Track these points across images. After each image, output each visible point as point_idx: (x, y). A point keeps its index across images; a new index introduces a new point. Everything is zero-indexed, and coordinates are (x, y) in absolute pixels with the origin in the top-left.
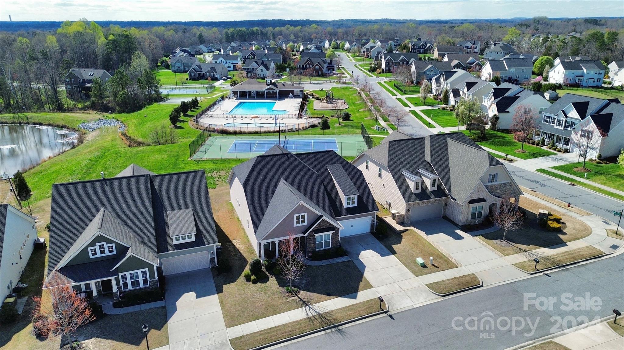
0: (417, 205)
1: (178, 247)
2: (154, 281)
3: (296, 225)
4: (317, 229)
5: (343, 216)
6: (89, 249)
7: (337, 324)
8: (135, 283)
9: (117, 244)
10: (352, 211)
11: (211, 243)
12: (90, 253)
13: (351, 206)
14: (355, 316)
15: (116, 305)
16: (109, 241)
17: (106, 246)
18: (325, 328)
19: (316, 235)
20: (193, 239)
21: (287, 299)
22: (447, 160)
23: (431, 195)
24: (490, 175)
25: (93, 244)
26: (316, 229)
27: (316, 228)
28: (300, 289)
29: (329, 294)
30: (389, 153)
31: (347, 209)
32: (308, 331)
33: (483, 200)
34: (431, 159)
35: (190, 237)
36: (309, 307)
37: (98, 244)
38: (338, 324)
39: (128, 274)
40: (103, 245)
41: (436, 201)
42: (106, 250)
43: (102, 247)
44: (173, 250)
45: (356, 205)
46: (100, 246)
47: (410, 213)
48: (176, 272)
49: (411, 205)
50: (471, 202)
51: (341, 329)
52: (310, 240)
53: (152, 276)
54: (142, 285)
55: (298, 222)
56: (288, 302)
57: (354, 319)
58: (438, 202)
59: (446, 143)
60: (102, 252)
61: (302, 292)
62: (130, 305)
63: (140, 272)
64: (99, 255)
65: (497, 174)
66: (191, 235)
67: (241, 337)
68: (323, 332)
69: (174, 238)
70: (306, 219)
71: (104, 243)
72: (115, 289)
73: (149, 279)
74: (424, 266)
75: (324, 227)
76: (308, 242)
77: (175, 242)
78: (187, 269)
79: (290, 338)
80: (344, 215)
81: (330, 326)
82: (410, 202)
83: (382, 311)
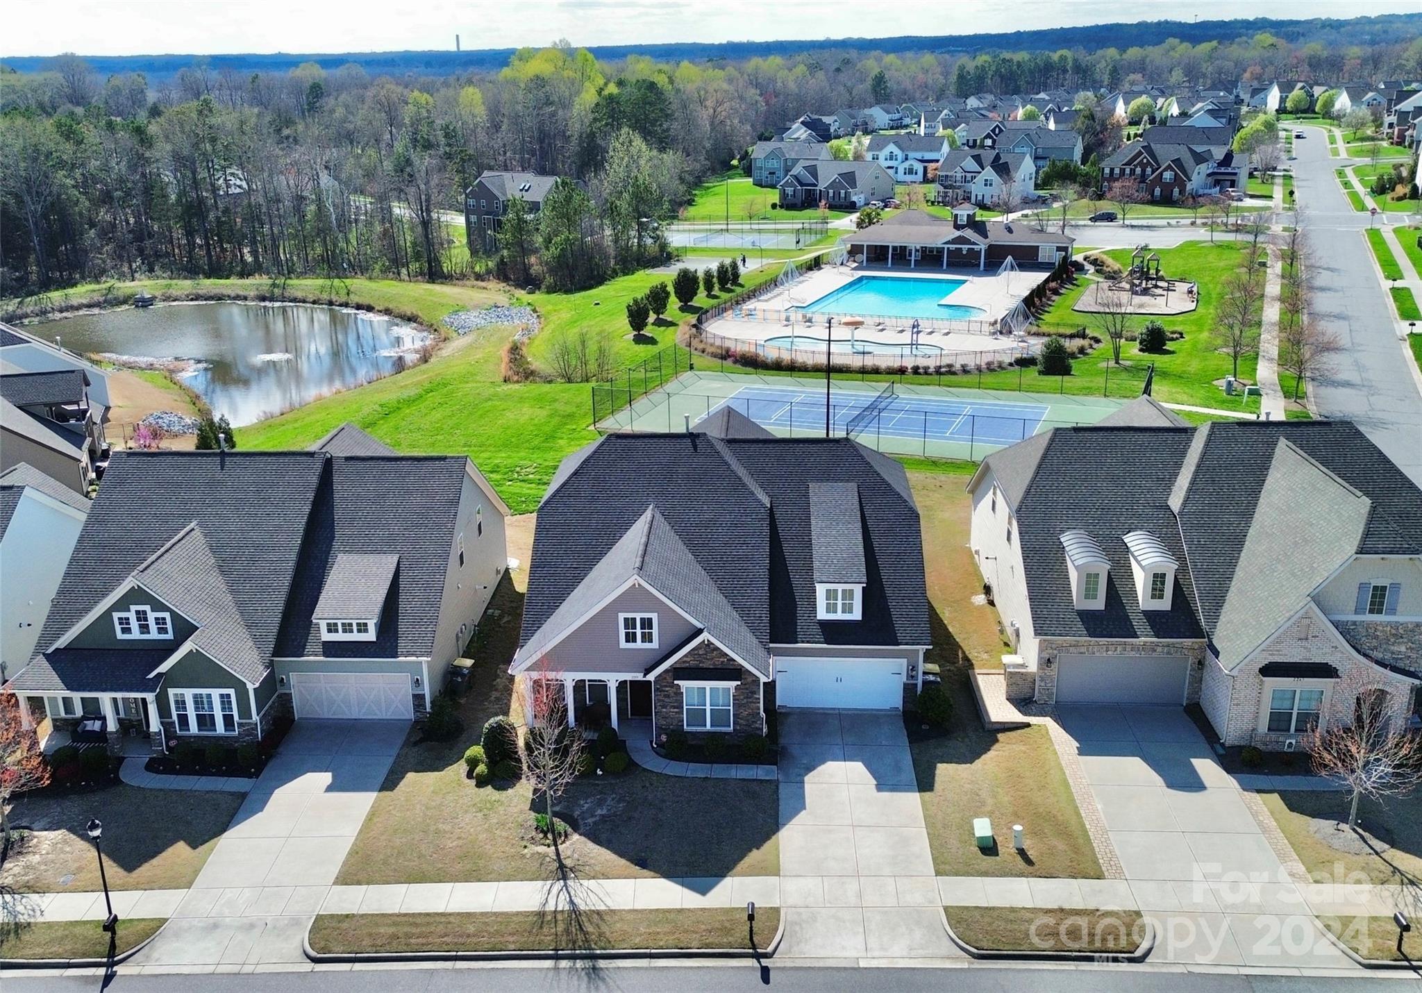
0: (1083, 649)
1: (332, 649)
2: (250, 724)
3: (623, 644)
4: (686, 668)
5: (803, 642)
6: (116, 615)
7: (598, 952)
8: (206, 721)
9: (172, 613)
10: (836, 633)
11: (412, 655)
12: (118, 628)
13: (839, 616)
14: (661, 943)
15: (152, 766)
16: (158, 606)
17: (152, 616)
18: (560, 952)
19: (684, 684)
20: (371, 636)
21: (525, 847)
22: (1247, 514)
23: (1139, 623)
24: (1362, 587)
25: (122, 604)
26: (684, 666)
27: (684, 662)
28: (576, 829)
29: (642, 863)
30: (1039, 466)
31: (824, 624)
32: (512, 947)
33: (1325, 671)
34: (1184, 504)
35: (363, 628)
36: (566, 885)
37: (134, 608)
38: (603, 952)
39: (188, 694)
40: (144, 612)
41: (1159, 649)
42: (153, 627)
43: (141, 616)
44: (316, 655)
45: (857, 615)
46: (138, 612)
47: (1053, 671)
48: (326, 714)
49: (1060, 648)
50: (1270, 670)
51: (601, 969)
52: (665, 696)
53: (245, 711)
54: (220, 728)
55: (631, 638)
56: (523, 856)
57: (653, 951)
58: (1168, 653)
59: (1269, 457)
60: (144, 628)
61: (576, 837)
62: (178, 773)
63: (216, 693)
64: (136, 634)
65: (1396, 587)
66: (365, 625)
67: (347, 916)
68: (548, 964)
69: (324, 628)
70: (655, 631)
71: (147, 608)
72: (155, 725)
73: (236, 718)
74: (989, 848)
75: (707, 664)
76: (659, 700)
77: (326, 637)
78: (355, 714)
79: (454, 953)
80: (808, 642)
81: (578, 952)
82: (1053, 635)
83: (751, 951)
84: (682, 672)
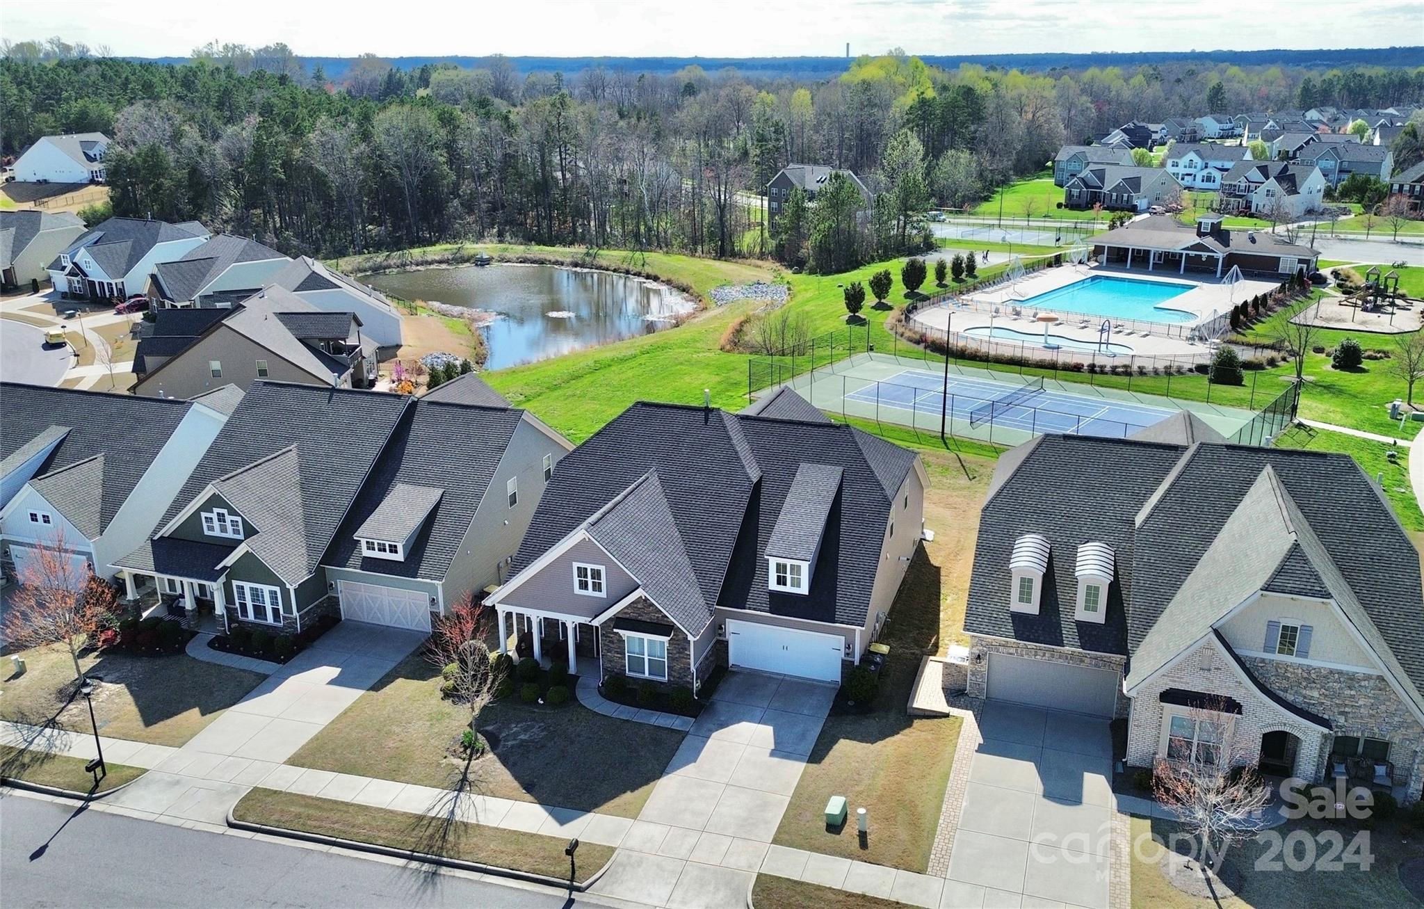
0: (1012, 650)
1: (371, 565)
2: (291, 618)
3: (577, 590)
4: (627, 619)
5: (750, 609)
6: (204, 515)
7: (445, 859)
8: (260, 611)
9: (244, 520)
10: (783, 605)
11: (428, 578)
12: (205, 525)
13: (788, 589)
14: (498, 862)
15: (214, 644)
16: (232, 512)
17: (228, 518)
18: (415, 854)
19: (625, 634)
20: (399, 557)
21: (445, 757)
22: (1208, 539)
23: (1069, 632)
24: (1272, 625)
25: (207, 506)
26: (624, 616)
27: (625, 613)
28: (494, 748)
29: (529, 787)
30: (1019, 470)
31: (773, 594)
32: (381, 842)
34: (1146, 521)
35: (393, 549)
36: (457, 797)
37: (216, 510)
38: (450, 860)
39: (247, 586)
40: (223, 515)
41: (1087, 660)
42: (230, 528)
43: (221, 518)
44: (355, 568)
45: (804, 590)
46: (218, 514)
47: (983, 666)
48: (366, 618)
49: (989, 645)
50: (1170, 696)
51: (440, 875)
52: (610, 642)
53: (288, 608)
54: (270, 619)
55: (584, 585)
56: (439, 765)
57: (489, 867)
59: (1250, 483)
60: (224, 529)
61: (490, 756)
62: (228, 651)
63: (266, 589)
64: (217, 533)
65: (1307, 629)
66: (395, 546)
67: (275, 792)
68: (402, 862)
69: (364, 545)
70: (603, 581)
71: (225, 511)
72: (220, 609)
73: (281, 612)
74: (835, 826)
75: (645, 618)
76: (605, 645)
77: (366, 553)
78: (386, 621)
79: (334, 839)
80: (755, 609)
81: (429, 856)
82: (981, 632)
83: (568, 882)
84: (621, 621)
